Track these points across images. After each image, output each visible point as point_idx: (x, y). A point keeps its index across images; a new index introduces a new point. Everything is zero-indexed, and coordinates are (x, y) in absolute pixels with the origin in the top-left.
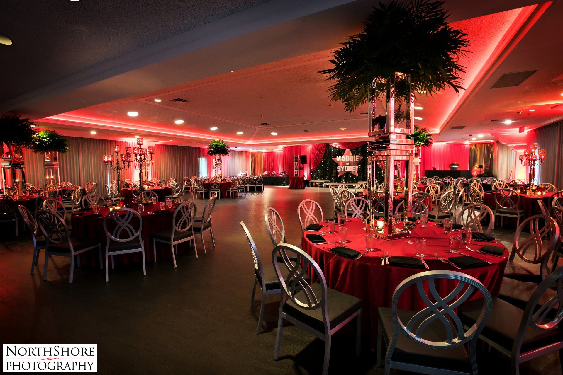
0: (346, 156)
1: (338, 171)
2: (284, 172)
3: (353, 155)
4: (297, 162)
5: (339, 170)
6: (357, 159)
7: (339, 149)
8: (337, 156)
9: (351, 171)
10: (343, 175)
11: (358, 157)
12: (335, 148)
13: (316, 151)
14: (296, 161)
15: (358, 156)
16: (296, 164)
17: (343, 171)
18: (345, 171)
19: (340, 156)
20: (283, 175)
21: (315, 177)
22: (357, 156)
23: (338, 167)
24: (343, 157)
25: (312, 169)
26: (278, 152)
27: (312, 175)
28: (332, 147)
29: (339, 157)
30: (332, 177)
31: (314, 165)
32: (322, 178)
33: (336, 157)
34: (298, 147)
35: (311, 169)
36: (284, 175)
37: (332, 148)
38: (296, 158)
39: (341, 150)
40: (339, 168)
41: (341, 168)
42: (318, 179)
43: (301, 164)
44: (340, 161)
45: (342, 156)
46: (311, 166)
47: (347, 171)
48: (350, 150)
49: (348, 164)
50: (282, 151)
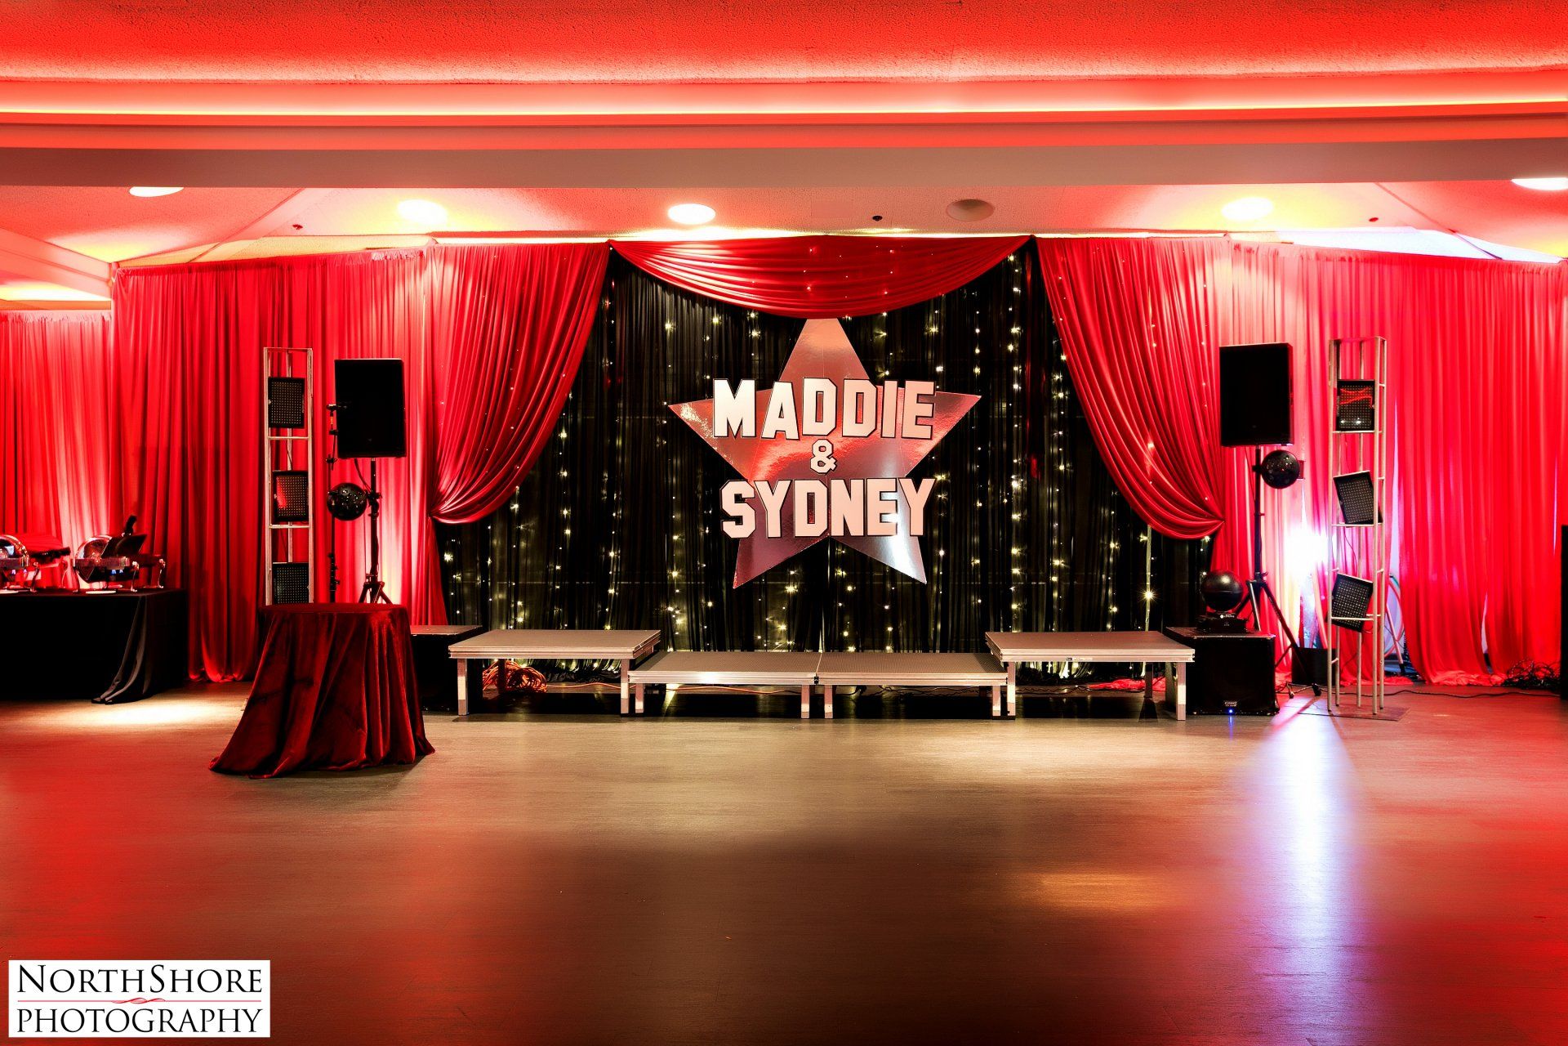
0: (811, 386)
1: (730, 529)
2: (124, 541)
3: (877, 381)
4: (299, 425)
5: (738, 520)
6: (918, 420)
7: (735, 313)
8: (721, 386)
9: (856, 530)
10: (779, 573)
11: (921, 398)
12: (693, 298)
13: (501, 326)
14: (288, 415)
15: (927, 387)
16: (277, 447)
17: (774, 529)
18: (802, 529)
19: (747, 386)
20: (120, 578)
21: (485, 592)
22: (914, 387)
23: (729, 490)
24: (781, 391)
25: (447, 516)
27: (447, 570)
28: (666, 287)
29: (734, 388)
30: (666, 592)
31: (478, 463)
32: (557, 599)
33: (708, 392)
34: (300, 277)
35: (446, 507)
36: (127, 575)
37: (668, 298)
38: (288, 391)
39: (751, 325)
40: (739, 499)
41: (756, 503)
42: (508, 614)
43: (344, 453)
44: (749, 430)
45: (764, 384)
46: (445, 484)
47: (816, 530)
48: (844, 324)
49: (830, 464)
50: (109, 315)
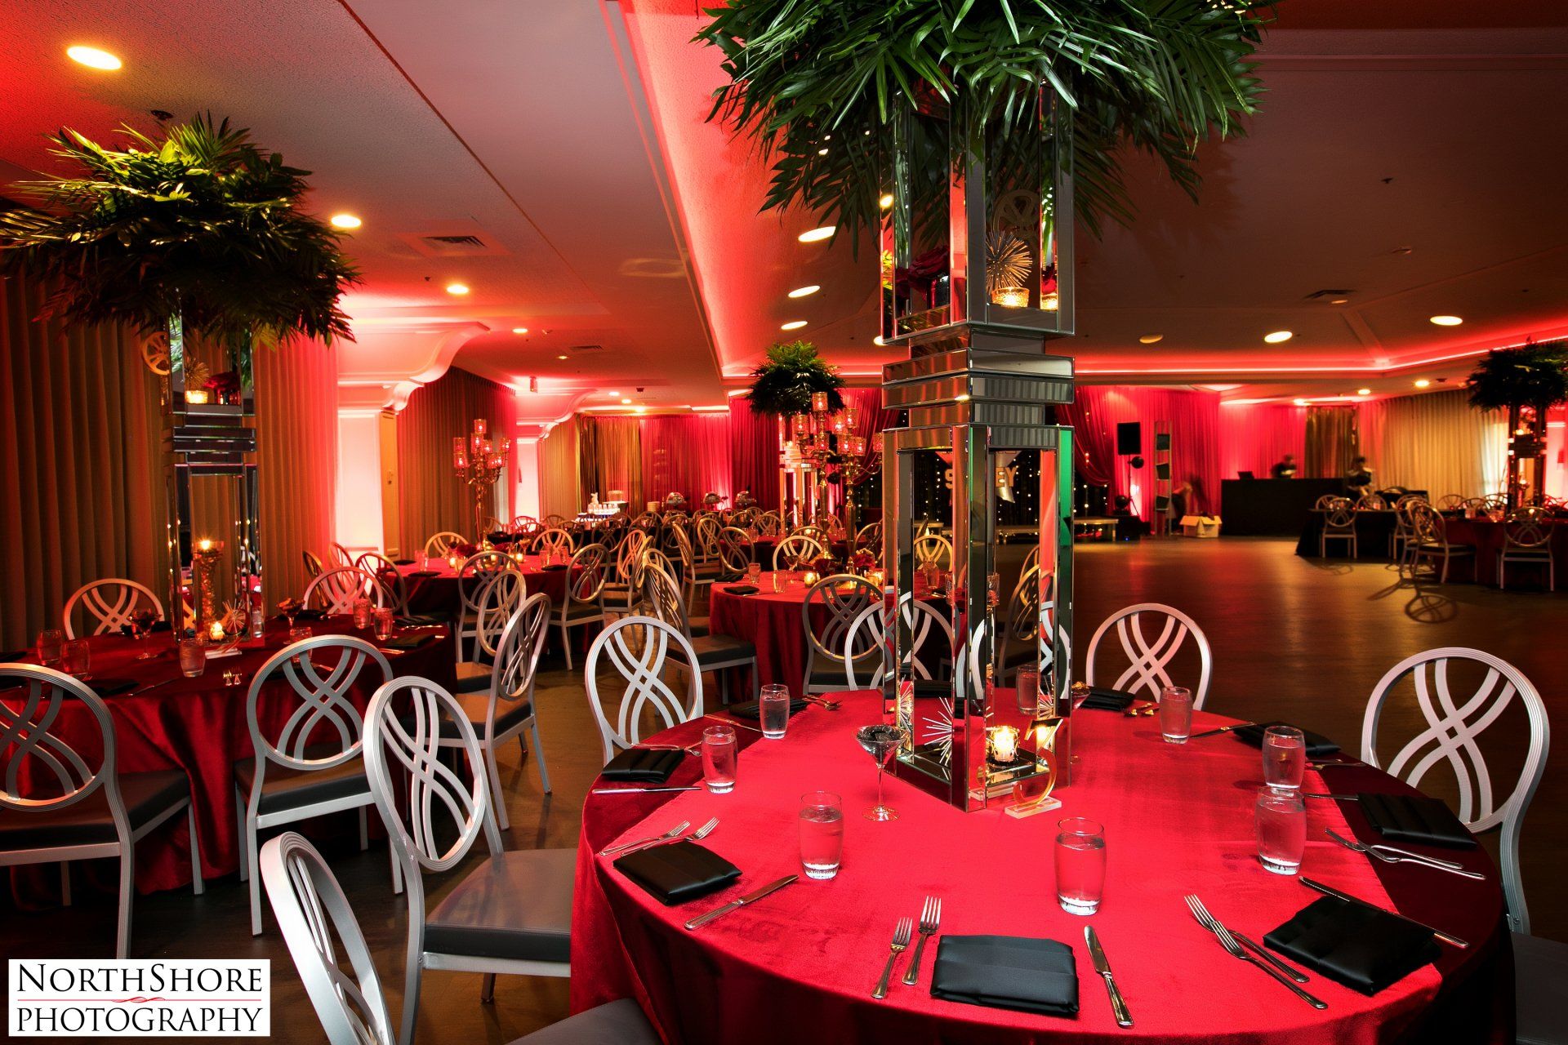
26: (710, 415)
